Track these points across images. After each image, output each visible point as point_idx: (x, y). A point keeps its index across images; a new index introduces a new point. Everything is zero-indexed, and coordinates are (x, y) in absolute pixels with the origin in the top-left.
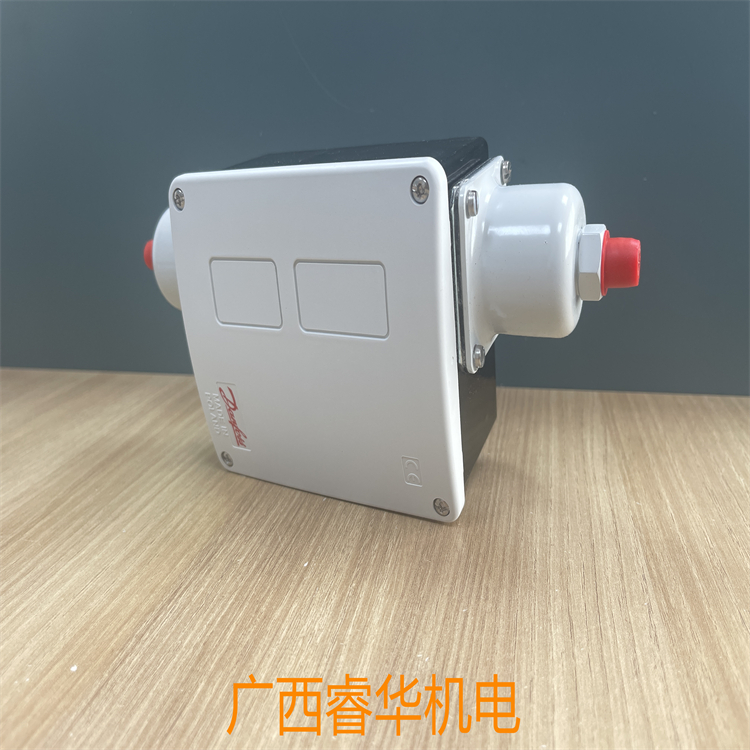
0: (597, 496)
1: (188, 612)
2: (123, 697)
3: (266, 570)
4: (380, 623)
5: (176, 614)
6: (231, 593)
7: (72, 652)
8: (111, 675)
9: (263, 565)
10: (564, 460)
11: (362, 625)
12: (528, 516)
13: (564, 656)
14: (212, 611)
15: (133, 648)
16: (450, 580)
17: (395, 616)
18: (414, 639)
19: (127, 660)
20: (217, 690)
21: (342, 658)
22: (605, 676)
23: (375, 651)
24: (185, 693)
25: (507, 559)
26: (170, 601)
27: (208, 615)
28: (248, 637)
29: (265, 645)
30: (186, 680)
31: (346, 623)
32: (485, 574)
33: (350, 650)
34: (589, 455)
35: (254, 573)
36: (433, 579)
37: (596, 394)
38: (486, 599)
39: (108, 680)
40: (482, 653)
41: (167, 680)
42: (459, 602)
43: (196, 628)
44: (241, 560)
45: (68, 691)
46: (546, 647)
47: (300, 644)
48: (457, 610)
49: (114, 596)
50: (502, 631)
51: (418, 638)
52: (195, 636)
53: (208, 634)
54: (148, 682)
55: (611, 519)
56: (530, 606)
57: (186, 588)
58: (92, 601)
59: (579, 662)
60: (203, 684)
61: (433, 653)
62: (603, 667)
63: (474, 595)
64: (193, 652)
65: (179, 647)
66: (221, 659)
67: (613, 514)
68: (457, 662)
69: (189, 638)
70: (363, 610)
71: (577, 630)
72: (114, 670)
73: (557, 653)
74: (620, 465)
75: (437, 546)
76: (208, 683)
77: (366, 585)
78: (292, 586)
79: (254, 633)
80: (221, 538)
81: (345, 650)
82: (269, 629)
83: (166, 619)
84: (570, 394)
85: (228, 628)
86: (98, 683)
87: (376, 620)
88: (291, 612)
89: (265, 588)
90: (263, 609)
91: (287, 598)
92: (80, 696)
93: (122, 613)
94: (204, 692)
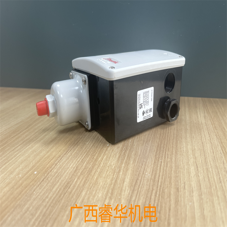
0: (203, 128)
1: (71, 158)
2: (51, 181)
3: (95, 146)
4: (133, 163)
5: (67, 158)
6: (85, 153)
7: (35, 168)
8: (47, 175)
9: (95, 145)
10: (191, 117)
11: (127, 164)
12: (180, 133)
13: (195, 176)
14: (79, 158)
15: (54, 167)
16: (155, 151)
17: (138, 161)
18: (144, 168)
19: (52, 171)
20: (81, 181)
21: (121, 173)
22: (210, 183)
23: (132, 171)
24: (71, 181)
25: (174, 146)
26: (65, 154)
27: (77, 159)
28: (90, 166)
29: (96, 168)
30: (71, 177)
31: (122, 163)
32: (167, 150)
33: (123, 171)
34: (199, 116)
35: (92, 147)
36: (150, 151)
37: (200, 98)
38: (168, 158)
39: (46, 176)
40: (167, 174)
41: (65, 177)
42: (159, 158)
43: (74, 162)
44: (87, 143)
45: (34, 179)
46: (189, 173)
47: (107, 168)
48: (158, 160)
49: (48, 152)
50: (174, 167)
51: (146, 168)
52: (73, 165)
53: (78, 164)
54: (59, 177)
55: (208, 135)
56: (182, 160)
57: (70, 151)
58: (41, 153)
59: (201, 178)
60: (76, 179)
61: (151, 173)
62: (209, 180)
63: (164, 156)
64: (73, 169)
65: (68, 168)
66: (82, 172)
67: (209, 134)
68: (159, 176)
69: (71, 165)
70: (127, 159)
71: (199, 168)
72: (48, 174)
73: (193, 175)
74: (210, 119)
75: (151, 141)
76: (78, 179)
77: (128, 152)
78: (104, 151)
79: (92, 164)
80: (81, 137)
81: (122, 171)
82: (97, 163)
83: (64, 159)
84: (191, 99)
85: (84, 163)
86: (43, 177)
87: (131, 162)
88: (104, 159)
89: (95, 151)
90: (95, 157)
91: (102, 155)
92: (38, 181)
93: (50, 157)
94: (77, 181)
